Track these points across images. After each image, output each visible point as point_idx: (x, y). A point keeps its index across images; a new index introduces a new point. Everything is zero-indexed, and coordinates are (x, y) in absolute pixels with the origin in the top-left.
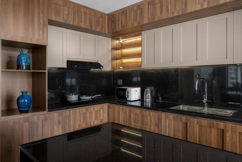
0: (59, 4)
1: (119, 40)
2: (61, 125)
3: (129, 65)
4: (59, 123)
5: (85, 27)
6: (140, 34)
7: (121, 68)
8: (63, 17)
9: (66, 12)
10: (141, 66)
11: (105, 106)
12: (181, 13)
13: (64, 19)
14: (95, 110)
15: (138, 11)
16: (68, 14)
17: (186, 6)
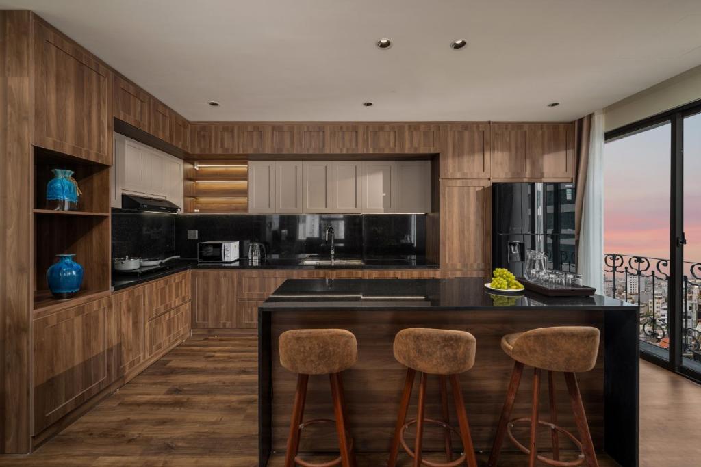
0: (130, 91)
1: (194, 165)
2: (131, 314)
3: (214, 206)
4: (129, 310)
5: (164, 140)
6: (246, 163)
7: (196, 211)
8: (135, 116)
9: (139, 109)
10: (246, 209)
11: (188, 273)
12: (317, 152)
13: (135, 121)
14: (176, 281)
15: (255, 133)
16: (141, 112)
17: (324, 146)
